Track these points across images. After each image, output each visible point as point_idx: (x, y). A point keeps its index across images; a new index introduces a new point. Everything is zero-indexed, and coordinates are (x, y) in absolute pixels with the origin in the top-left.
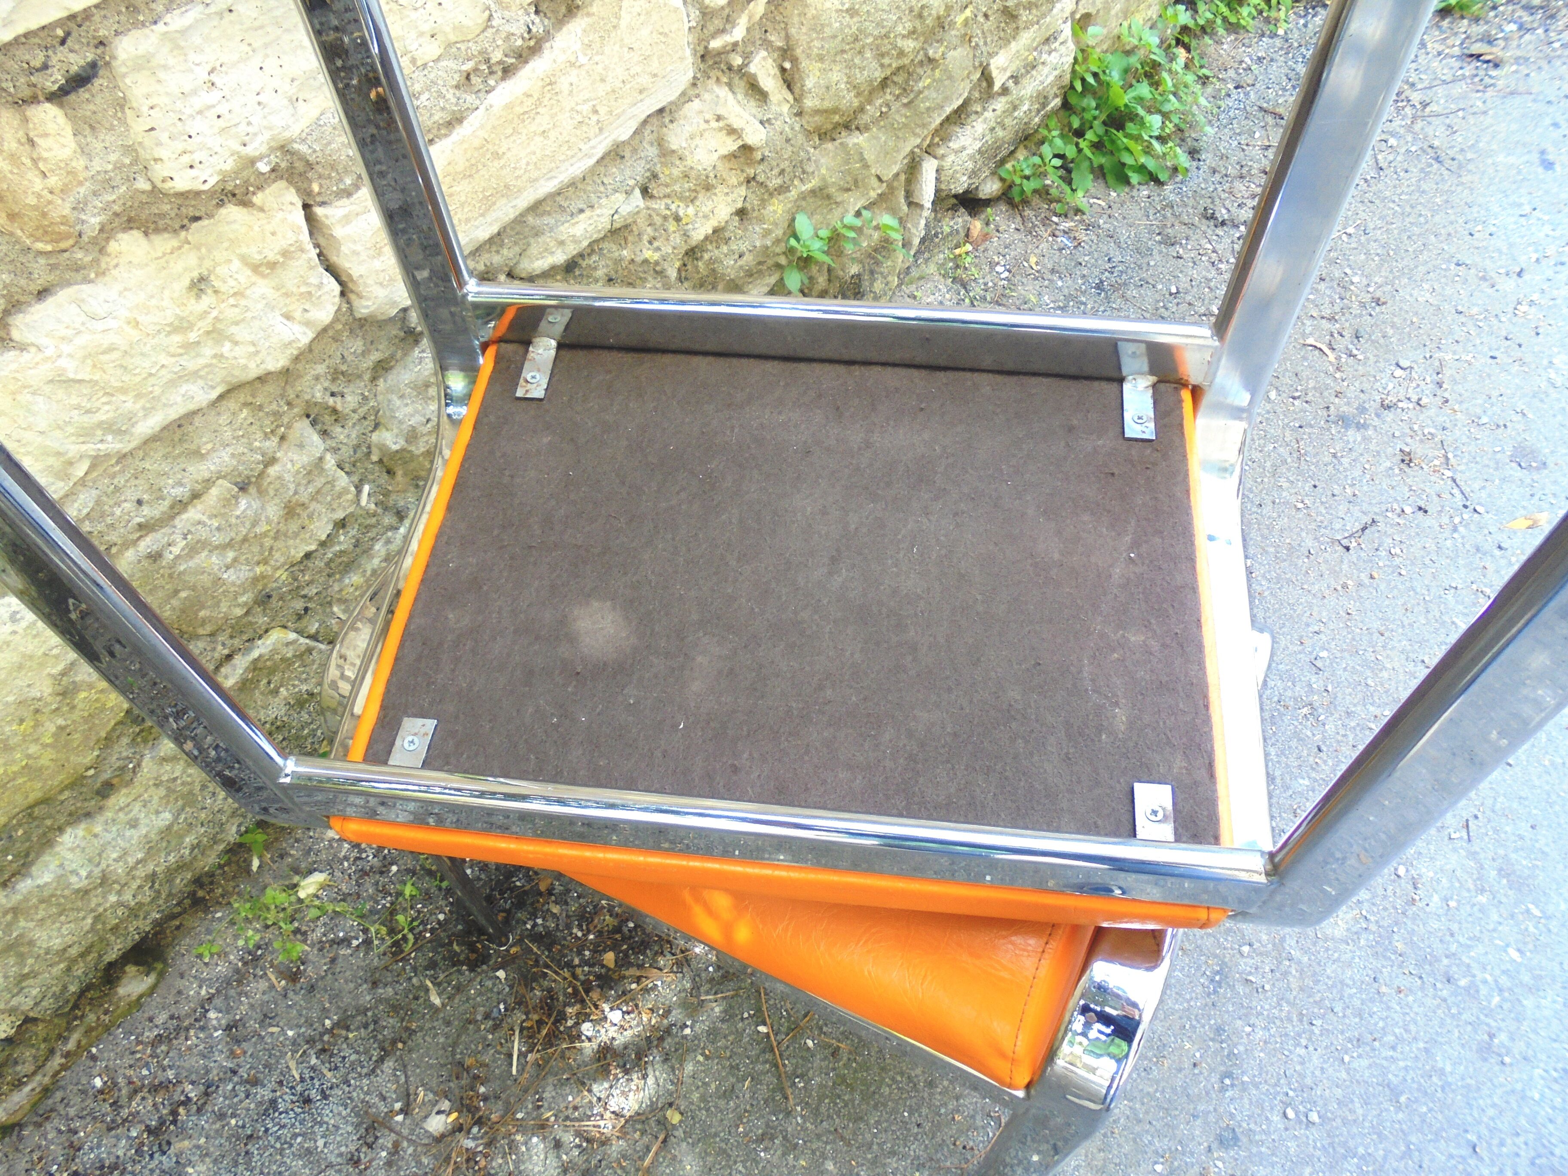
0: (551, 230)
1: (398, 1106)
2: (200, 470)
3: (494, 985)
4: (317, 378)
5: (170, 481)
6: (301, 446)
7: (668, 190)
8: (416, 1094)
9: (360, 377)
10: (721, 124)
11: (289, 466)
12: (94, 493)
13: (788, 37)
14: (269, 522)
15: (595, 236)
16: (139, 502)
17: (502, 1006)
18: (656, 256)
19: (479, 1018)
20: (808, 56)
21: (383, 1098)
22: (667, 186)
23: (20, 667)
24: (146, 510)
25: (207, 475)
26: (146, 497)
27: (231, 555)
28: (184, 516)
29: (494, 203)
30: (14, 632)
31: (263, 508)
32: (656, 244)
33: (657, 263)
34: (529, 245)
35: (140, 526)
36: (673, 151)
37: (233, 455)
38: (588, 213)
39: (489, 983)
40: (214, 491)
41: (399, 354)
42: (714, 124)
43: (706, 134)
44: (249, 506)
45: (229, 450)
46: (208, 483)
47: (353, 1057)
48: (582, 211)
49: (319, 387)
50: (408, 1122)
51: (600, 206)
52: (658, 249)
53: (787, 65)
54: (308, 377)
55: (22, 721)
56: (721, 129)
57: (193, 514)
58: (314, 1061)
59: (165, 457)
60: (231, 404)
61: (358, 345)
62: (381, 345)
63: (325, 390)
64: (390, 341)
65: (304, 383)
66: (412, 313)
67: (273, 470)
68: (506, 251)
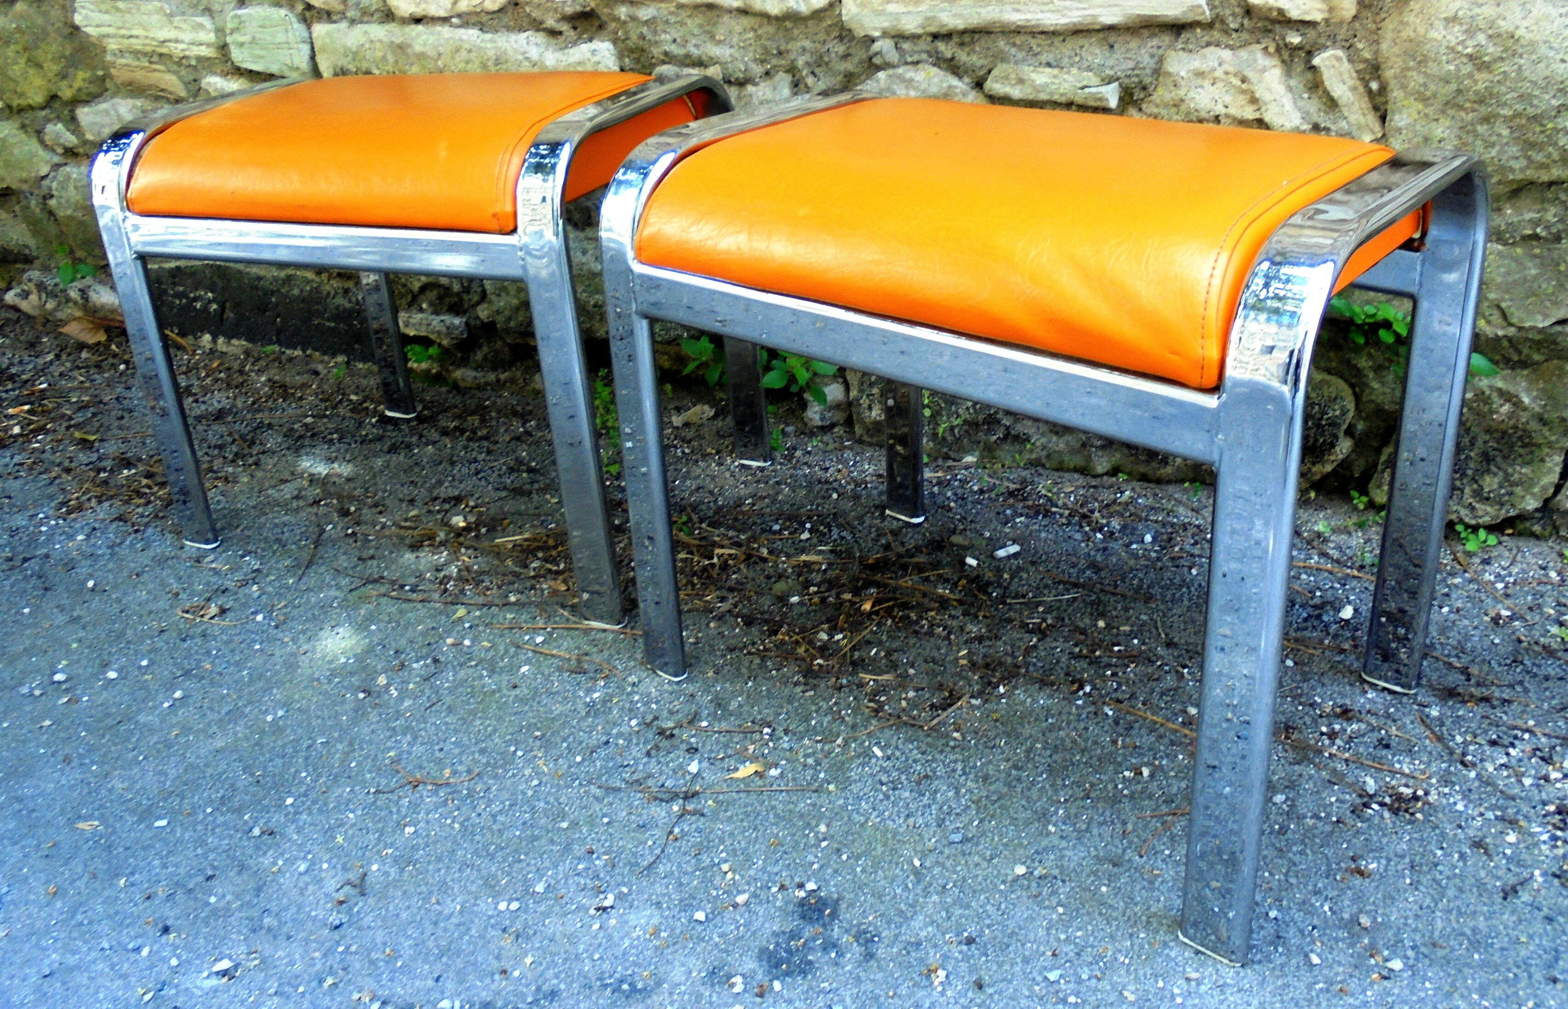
0: (1016, 63)
2: (713, 50)
4: (804, 50)
5: (694, 42)
6: (775, 88)
7: (1156, 111)
9: (834, 75)
10: (1244, 86)
13: (1377, 52)
15: (1056, 97)
16: (674, 41)
20: (1404, 87)
22: (1157, 106)
24: (673, 48)
25: (712, 54)
26: (678, 40)
28: (691, 71)
34: (997, 65)
35: (666, 54)
36: (1169, 74)
37: (731, 55)
38: (1056, 71)
40: (712, 69)
41: (862, 76)
42: (1237, 82)
43: (1220, 85)
45: (731, 50)
48: (1049, 65)
51: (1068, 73)
53: (1374, 86)
56: (1243, 92)
59: (700, 26)
60: (746, 21)
61: (841, 49)
62: (856, 60)
63: (808, 64)
64: (861, 62)
65: (795, 46)
66: (876, 46)
67: (750, 88)
68: (975, 58)
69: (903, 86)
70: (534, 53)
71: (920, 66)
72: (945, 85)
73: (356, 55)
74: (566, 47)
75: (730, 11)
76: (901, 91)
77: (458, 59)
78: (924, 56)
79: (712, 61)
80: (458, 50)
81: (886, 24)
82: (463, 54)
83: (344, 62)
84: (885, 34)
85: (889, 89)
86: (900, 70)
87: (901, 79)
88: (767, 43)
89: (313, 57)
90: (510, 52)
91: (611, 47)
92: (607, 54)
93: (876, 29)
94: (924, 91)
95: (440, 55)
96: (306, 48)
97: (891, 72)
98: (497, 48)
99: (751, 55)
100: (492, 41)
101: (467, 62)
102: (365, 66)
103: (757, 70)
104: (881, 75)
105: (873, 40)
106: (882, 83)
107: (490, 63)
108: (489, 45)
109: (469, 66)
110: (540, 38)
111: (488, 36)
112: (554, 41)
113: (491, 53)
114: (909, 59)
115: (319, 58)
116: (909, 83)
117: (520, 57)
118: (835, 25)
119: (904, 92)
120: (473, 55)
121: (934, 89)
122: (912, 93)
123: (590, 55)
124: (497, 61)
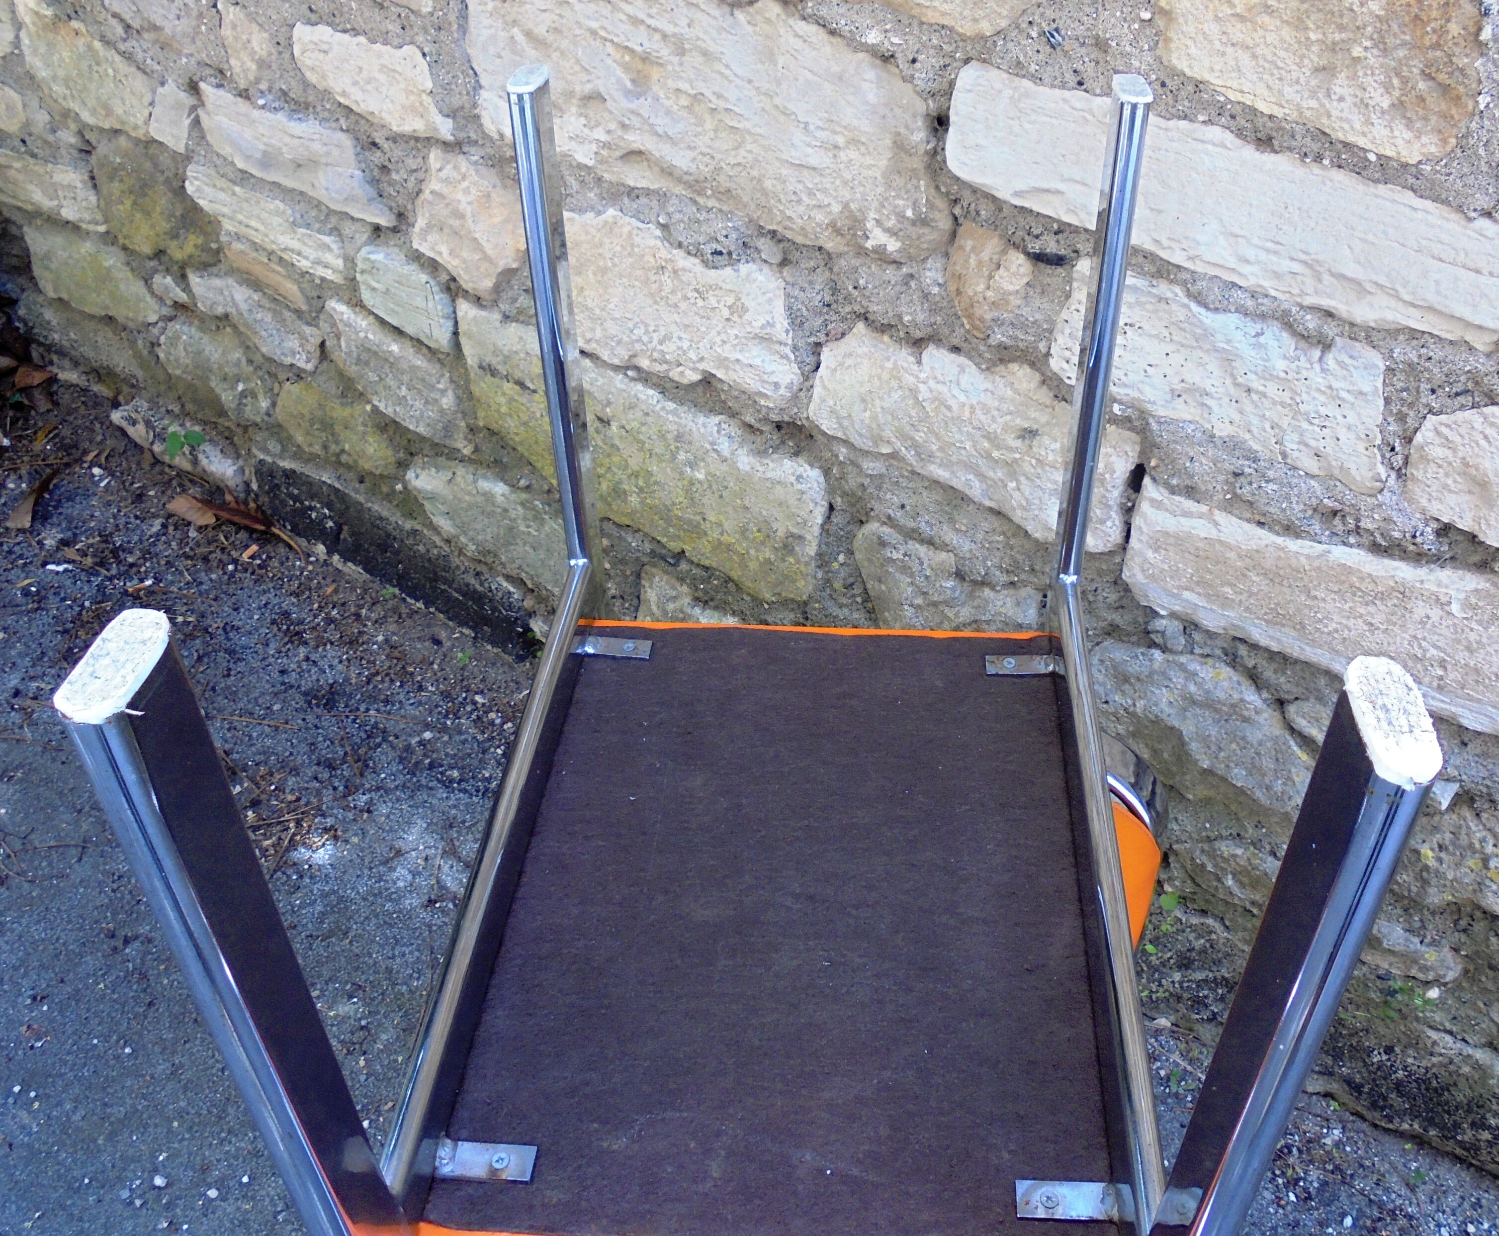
2: (950, 536)
5: (927, 518)
6: (1018, 604)
11: (999, 603)
12: (884, 470)
14: (957, 615)
16: (902, 508)
18: (1432, 863)
23: (780, 504)
24: (899, 514)
25: (947, 541)
26: (908, 508)
27: (919, 601)
28: (916, 545)
29: (1283, 625)
30: (792, 485)
31: (963, 604)
32: (1443, 855)
33: (1426, 868)
34: (1307, 699)
35: (889, 517)
37: (971, 551)
40: (943, 555)
44: (953, 589)
45: (973, 546)
46: (944, 547)
52: (1440, 861)
55: (759, 531)
57: (922, 550)
59: (938, 503)
60: (996, 523)
62: (1129, 620)
66: (1159, 623)
67: (987, 592)
68: (1282, 680)
69: (1183, 675)
70: (725, 447)
71: (1210, 661)
72: (1236, 696)
73: (507, 359)
74: (765, 452)
75: (980, 507)
76: (1178, 679)
77: (630, 416)
78: (1218, 652)
80: (632, 407)
81: (1177, 608)
82: (638, 414)
83: (494, 361)
84: (1173, 615)
85: (1164, 674)
86: (1183, 659)
87: (1182, 667)
88: (1019, 557)
89: (456, 333)
90: (696, 435)
91: (821, 480)
92: (815, 486)
93: (1164, 608)
94: (1208, 692)
95: (609, 403)
96: (450, 324)
97: (1170, 655)
98: (679, 424)
99: (995, 560)
100: (674, 412)
101: (643, 424)
102: (518, 375)
103: (1000, 577)
104: (1157, 654)
105: (1155, 614)
106: (1156, 666)
107: (669, 436)
108: (671, 416)
109: (644, 429)
110: (733, 429)
111: (671, 405)
113: (673, 427)
114: (1198, 651)
115: (463, 340)
116: (1191, 675)
117: (708, 447)
118: (1112, 572)
119: (1182, 680)
120: (650, 419)
121: (1222, 696)
122: (1192, 688)
123: (792, 479)
124: (678, 438)
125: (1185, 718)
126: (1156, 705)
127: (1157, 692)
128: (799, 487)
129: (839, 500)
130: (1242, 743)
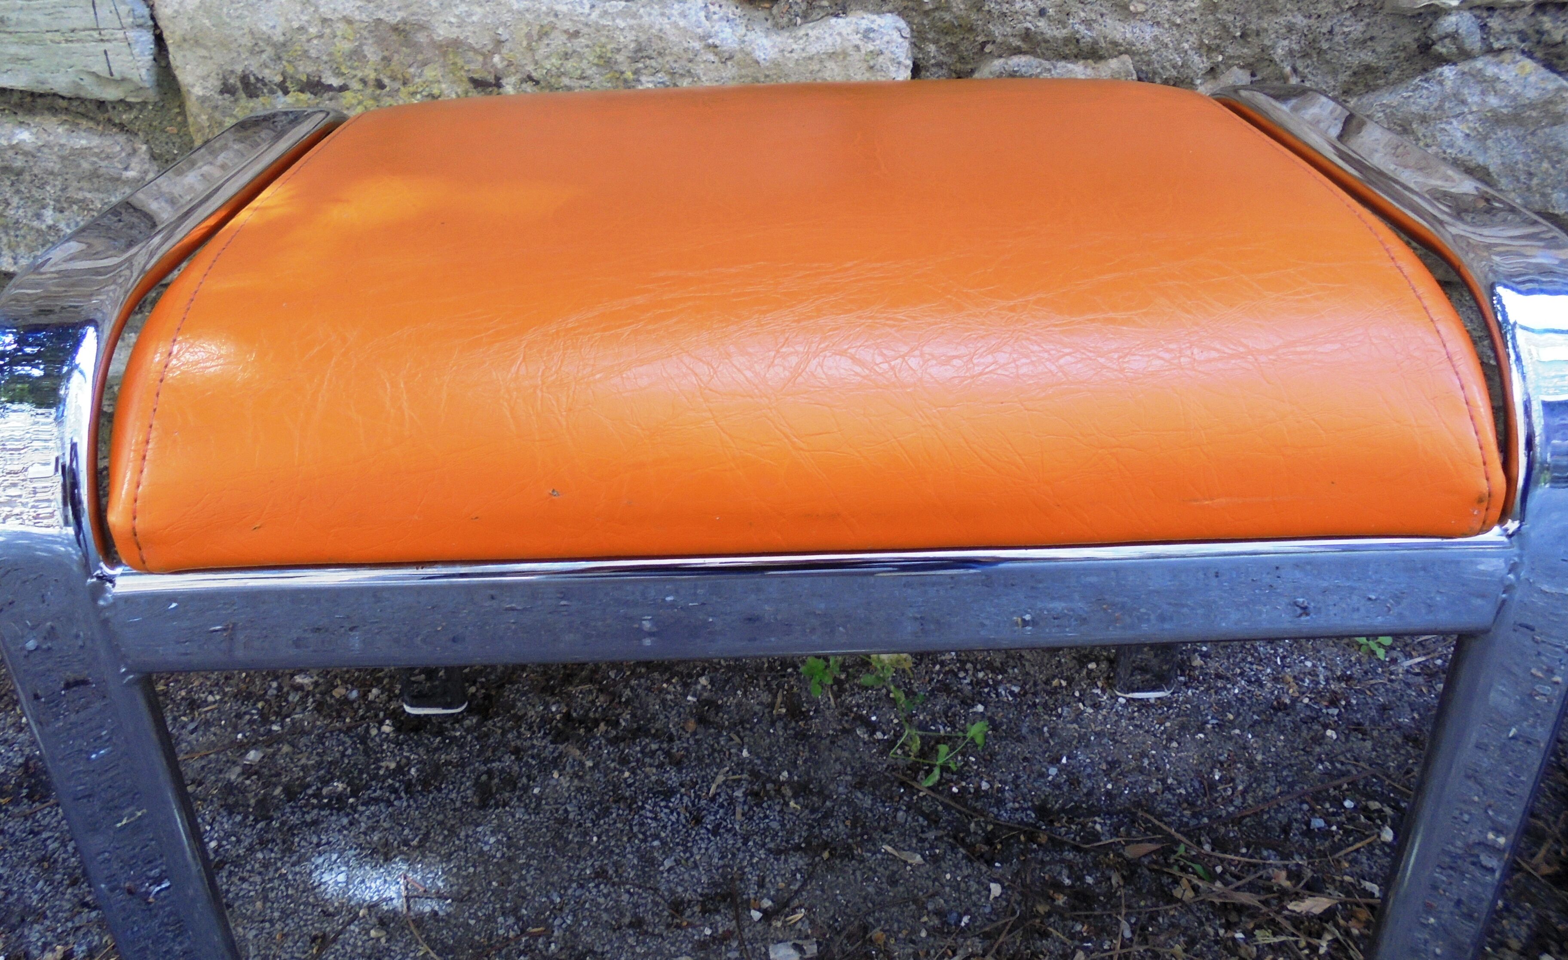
1: (767, 903)
3: (978, 892)
4: (1290, 28)
5: (1082, 14)
8: (794, 912)
9: (1335, 73)
16: (1042, 13)
17: (966, 919)
19: (930, 907)
21: (761, 884)
24: (1042, 24)
25: (1118, 38)
26: (1051, 11)
28: (1070, 66)
30: (857, 48)
35: (1027, 35)
37: (1155, 39)
39: (974, 887)
40: (1114, 63)
41: (1395, 74)
45: (1156, 31)
46: (1114, 49)
47: (775, 825)
49: (1286, 43)
50: (759, 927)
54: (1281, 20)
57: (1081, 71)
58: (739, 793)
61: (1356, 29)
62: (1382, 48)
63: (1291, 52)
64: (1395, 48)
65: (1272, 24)
66: (1449, 23)
69: (1478, 89)
70: (727, 36)
71: (1507, 56)
72: (1552, 87)
73: (281, 50)
74: (792, 24)
76: (1473, 97)
77: (542, 51)
78: (1514, 39)
79: (1117, 49)
80: (543, 34)
82: (558, 40)
83: (253, 65)
84: (1465, 3)
85: (1456, 96)
86: (1479, 64)
87: (1479, 77)
90: (672, 35)
91: (902, 24)
92: (896, 35)
94: (1514, 98)
95: (499, 43)
96: (147, 37)
97: (1464, 66)
98: (640, 29)
99: (1193, 39)
100: (627, 13)
101: (566, 56)
102: (304, 70)
103: (1200, 63)
104: (1448, 72)
105: (1439, 12)
106: (1448, 84)
107: (620, 57)
108: (621, 23)
109: (569, 65)
112: (761, 14)
113: (627, 39)
114: (1497, 45)
115: (176, 57)
116: (1489, 84)
117: (697, 45)
119: (1476, 99)
121: (1532, 94)
122: (1493, 101)
123: (856, 39)
124: (640, 53)
125: (1486, 150)
126: (1452, 146)
127: (1448, 127)
128: (870, 47)
129: (932, 48)
130: (1555, 156)
